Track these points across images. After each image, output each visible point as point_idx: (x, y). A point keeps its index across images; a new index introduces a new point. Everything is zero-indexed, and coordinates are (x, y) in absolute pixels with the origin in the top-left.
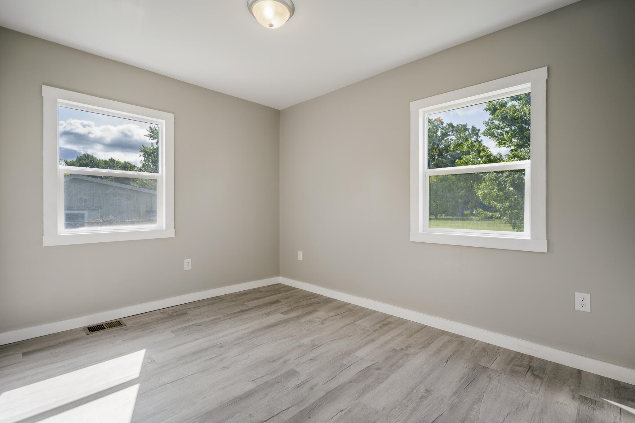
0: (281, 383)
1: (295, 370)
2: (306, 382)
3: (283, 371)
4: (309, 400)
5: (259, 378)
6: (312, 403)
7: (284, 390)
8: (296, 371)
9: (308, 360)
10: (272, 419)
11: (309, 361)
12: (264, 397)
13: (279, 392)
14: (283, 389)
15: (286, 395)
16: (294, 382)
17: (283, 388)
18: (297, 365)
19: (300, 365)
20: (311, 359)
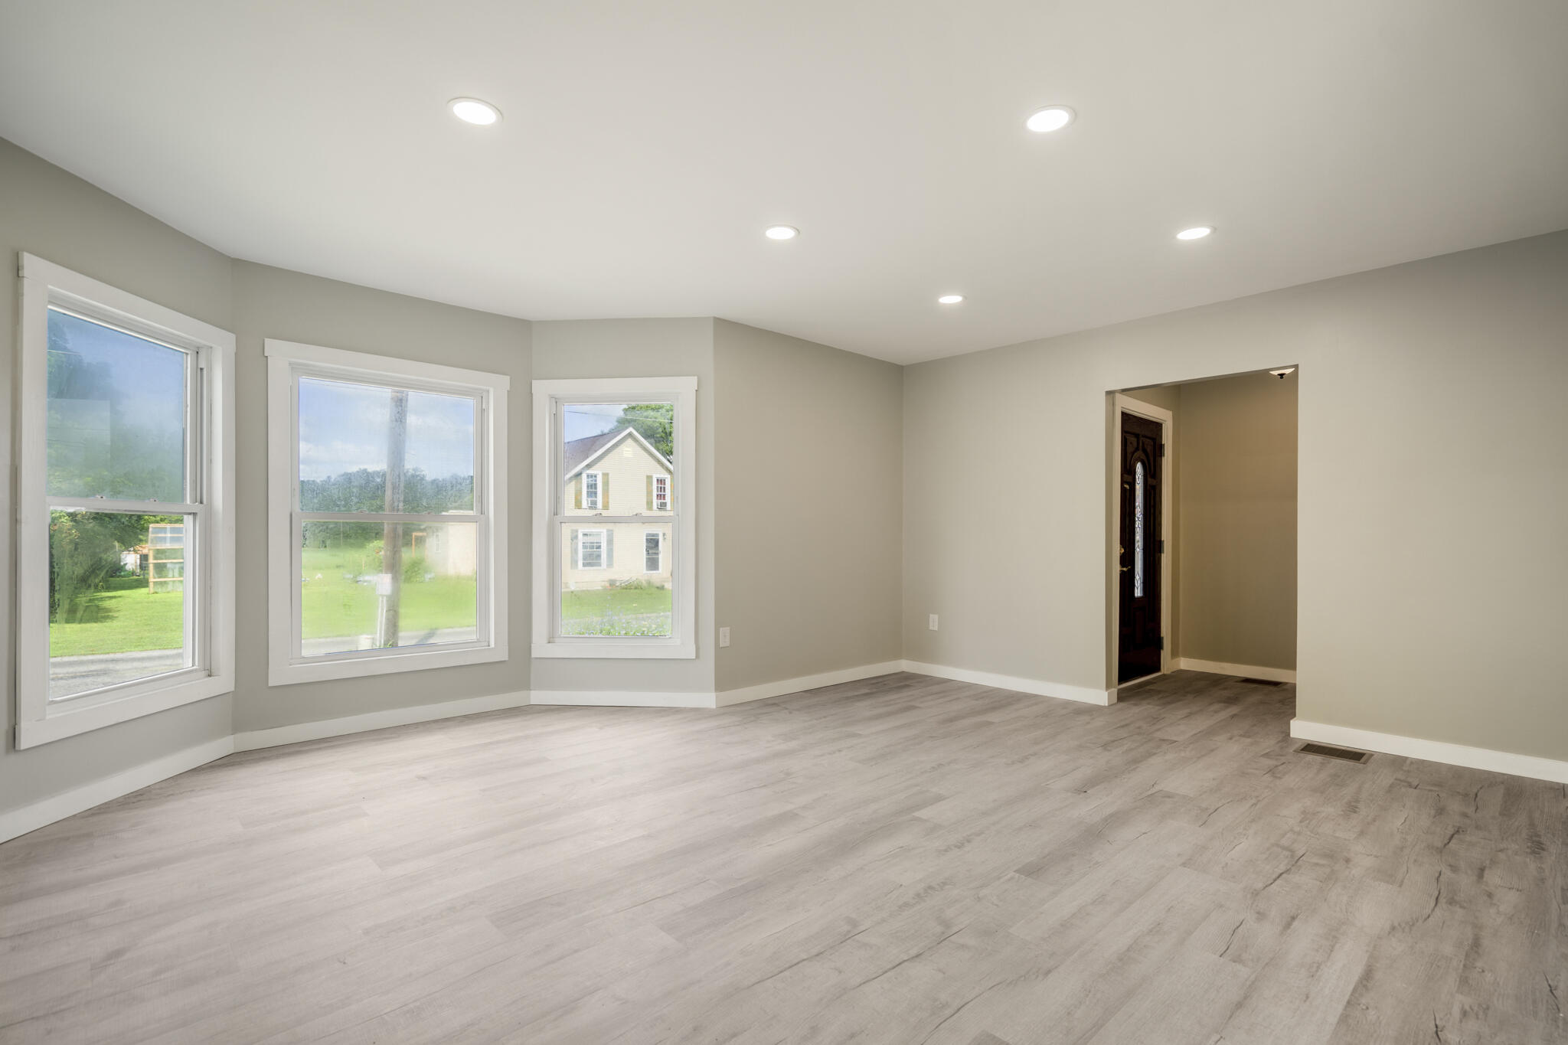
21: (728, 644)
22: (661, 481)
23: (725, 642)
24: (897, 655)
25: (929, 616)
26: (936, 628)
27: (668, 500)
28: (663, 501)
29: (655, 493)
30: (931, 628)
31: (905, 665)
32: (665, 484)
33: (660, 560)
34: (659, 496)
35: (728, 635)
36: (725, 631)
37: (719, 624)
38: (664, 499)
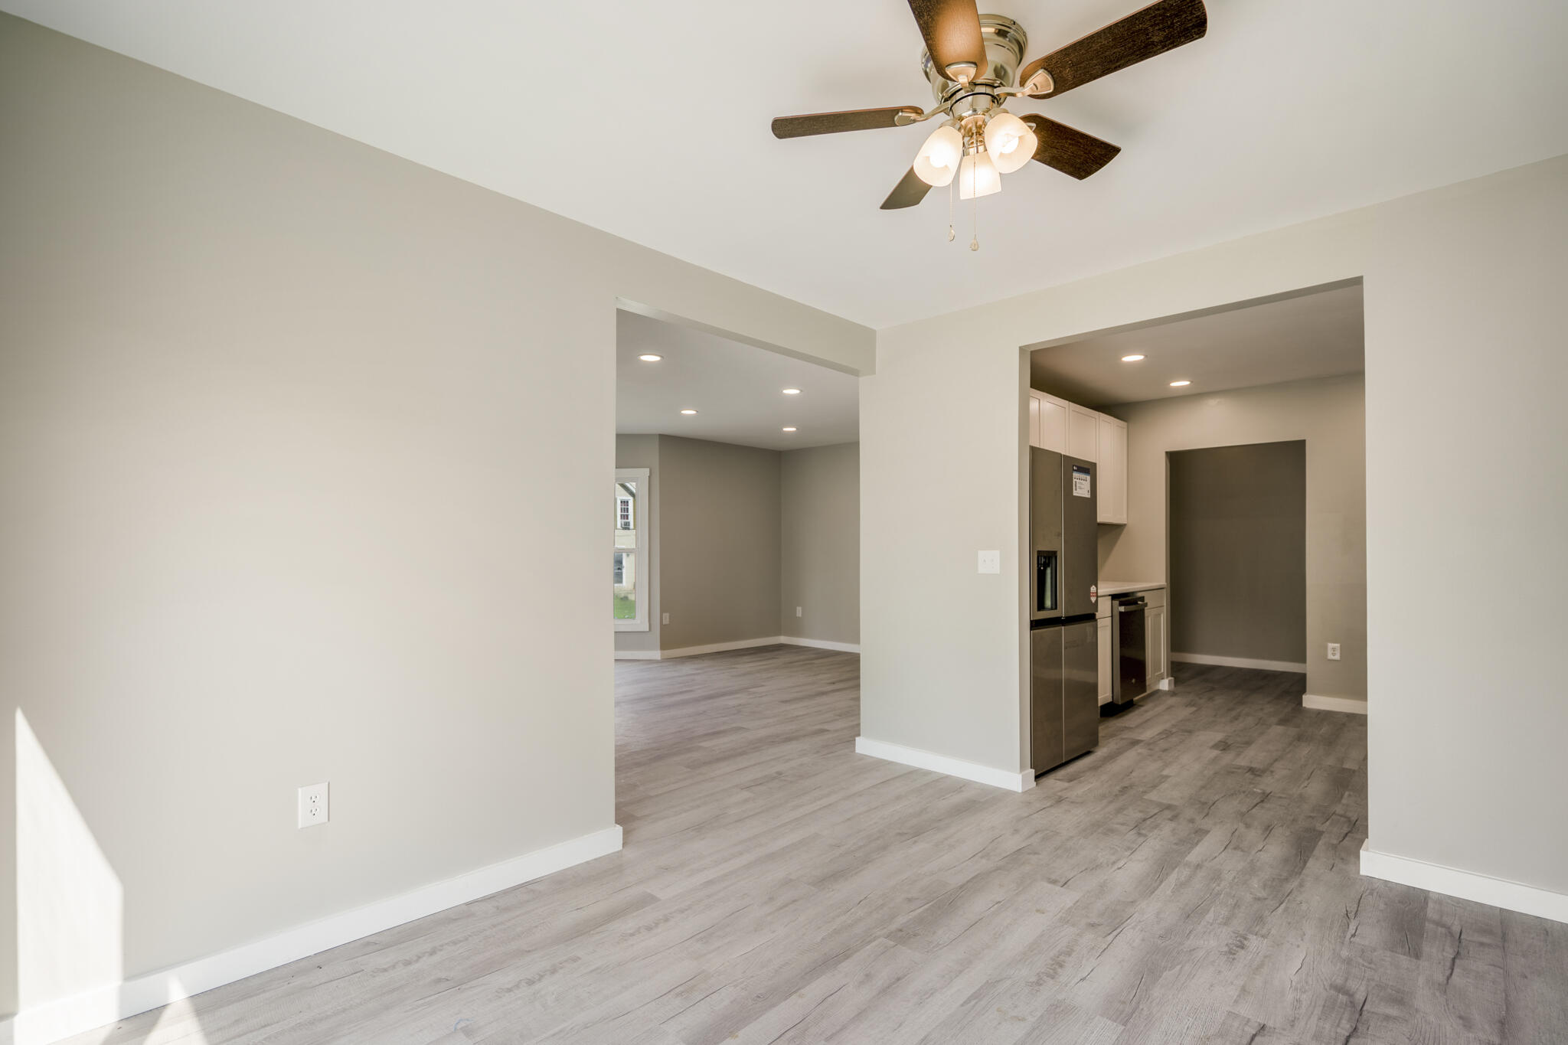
21: (668, 623)
22: (625, 503)
23: (666, 621)
24: (778, 633)
25: (796, 609)
26: (800, 616)
27: (631, 519)
28: (626, 520)
29: (619, 513)
30: (797, 615)
31: (783, 639)
32: (628, 505)
33: (624, 575)
34: (623, 517)
35: (668, 617)
36: (666, 615)
37: (662, 611)
38: (627, 519)
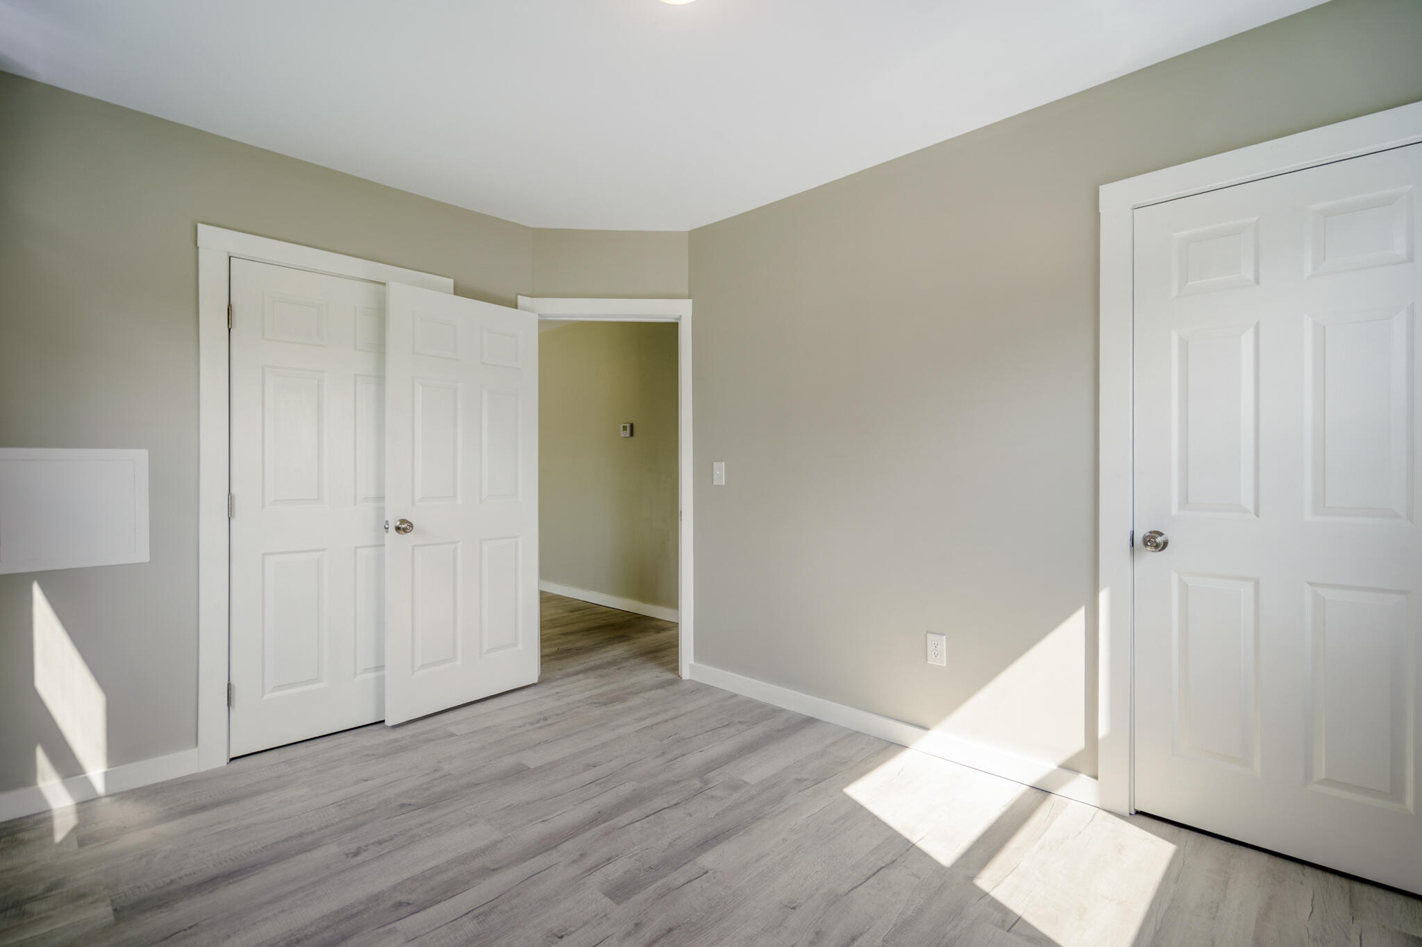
0: (646, 867)
1: (613, 900)
2: (590, 869)
3: (641, 897)
4: (594, 836)
5: (695, 879)
6: (590, 831)
7: (638, 853)
8: (610, 898)
9: (572, 932)
10: (657, 810)
11: (570, 929)
12: (675, 841)
13: (647, 849)
14: (640, 855)
15: (634, 844)
16: (616, 870)
17: (641, 857)
18: (605, 915)
19: (596, 915)
20: (561, 937)
